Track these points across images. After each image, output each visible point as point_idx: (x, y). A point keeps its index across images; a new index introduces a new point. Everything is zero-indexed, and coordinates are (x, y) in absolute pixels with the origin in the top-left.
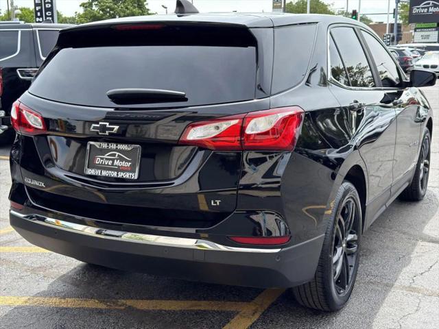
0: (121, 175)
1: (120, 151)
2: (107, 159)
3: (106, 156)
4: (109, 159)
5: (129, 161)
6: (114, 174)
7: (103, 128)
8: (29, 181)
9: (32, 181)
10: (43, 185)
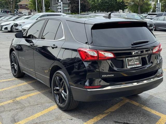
0: (138, 66)
1: (135, 59)
2: (132, 62)
3: (132, 61)
4: (133, 62)
5: (138, 62)
6: (136, 66)
7: (137, 53)
8: (105, 76)
9: (107, 76)
10: (113, 75)
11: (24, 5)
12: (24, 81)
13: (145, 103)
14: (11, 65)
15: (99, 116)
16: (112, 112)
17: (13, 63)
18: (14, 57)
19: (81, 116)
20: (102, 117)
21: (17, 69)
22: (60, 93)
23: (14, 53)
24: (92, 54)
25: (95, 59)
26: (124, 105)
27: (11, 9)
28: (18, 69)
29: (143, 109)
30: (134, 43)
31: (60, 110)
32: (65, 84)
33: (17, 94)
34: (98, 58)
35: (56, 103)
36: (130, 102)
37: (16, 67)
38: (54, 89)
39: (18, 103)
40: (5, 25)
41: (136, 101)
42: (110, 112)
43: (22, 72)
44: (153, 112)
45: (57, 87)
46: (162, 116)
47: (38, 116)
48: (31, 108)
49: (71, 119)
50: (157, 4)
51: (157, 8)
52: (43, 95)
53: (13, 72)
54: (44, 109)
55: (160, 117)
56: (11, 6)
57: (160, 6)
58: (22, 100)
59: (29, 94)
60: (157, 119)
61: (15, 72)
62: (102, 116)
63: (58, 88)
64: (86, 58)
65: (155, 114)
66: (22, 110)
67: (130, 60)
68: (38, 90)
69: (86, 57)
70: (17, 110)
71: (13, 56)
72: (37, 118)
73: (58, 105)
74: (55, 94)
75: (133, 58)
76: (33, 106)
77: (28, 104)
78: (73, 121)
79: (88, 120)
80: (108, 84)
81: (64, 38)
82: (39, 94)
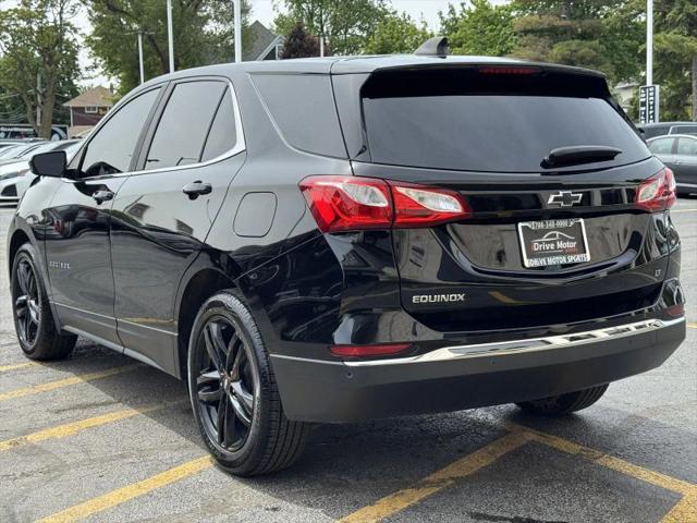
3: (544, 239)
4: (550, 243)
7: (566, 199)
8: (426, 299)
9: (433, 299)
10: (461, 297)
11: (94, 109)
12: (68, 374)
13: (607, 442)
14: (16, 307)
15: (402, 493)
16: (458, 480)
17: (24, 297)
18: (29, 268)
19: (319, 494)
20: (417, 499)
21: (39, 322)
22: (225, 395)
23: (26, 252)
24: (366, 201)
25: (381, 221)
26: (516, 454)
27: (39, 124)
28: (43, 319)
29: (600, 468)
30: (552, 156)
31: (223, 475)
32: (244, 352)
33: (32, 420)
34: (394, 216)
35: (207, 442)
36: (542, 440)
37: (35, 312)
38: (199, 381)
39: (34, 451)
40: (6, 178)
41: (569, 437)
42: (452, 478)
43: (63, 330)
44: (647, 476)
45: (212, 369)
46: (689, 491)
47: (121, 499)
48: (90, 472)
49: (274, 509)
50: (645, 89)
51: (644, 104)
52: (150, 419)
53: (23, 337)
54: (149, 474)
55: (679, 497)
56: (39, 115)
57: (654, 96)
58: (56, 440)
59: (86, 417)
60: (664, 502)
61: (31, 337)
62: (414, 496)
63: (215, 375)
64: (337, 218)
65: (656, 482)
66: (51, 480)
67: (536, 232)
68: (131, 405)
69: (340, 214)
70: (26, 480)
71: (22, 266)
72: (118, 505)
73: (213, 451)
74: (204, 403)
75: (551, 224)
76: (102, 461)
77: (82, 457)
78: (279, 516)
79: (351, 511)
80: (439, 336)
81: (240, 146)
82: (131, 418)
